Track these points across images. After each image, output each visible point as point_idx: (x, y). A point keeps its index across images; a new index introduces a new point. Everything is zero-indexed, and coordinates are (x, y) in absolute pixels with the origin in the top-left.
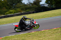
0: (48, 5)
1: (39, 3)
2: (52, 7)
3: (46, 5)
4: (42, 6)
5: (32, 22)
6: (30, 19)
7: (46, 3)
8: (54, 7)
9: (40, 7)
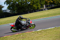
0: (10, 11)
1: (2, 9)
2: (14, 13)
3: (8, 11)
4: (4, 12)
5: (28, 22)
6: (26, 19)
7: (8, 9)
8: (16, 13)
9: (2, 13)
